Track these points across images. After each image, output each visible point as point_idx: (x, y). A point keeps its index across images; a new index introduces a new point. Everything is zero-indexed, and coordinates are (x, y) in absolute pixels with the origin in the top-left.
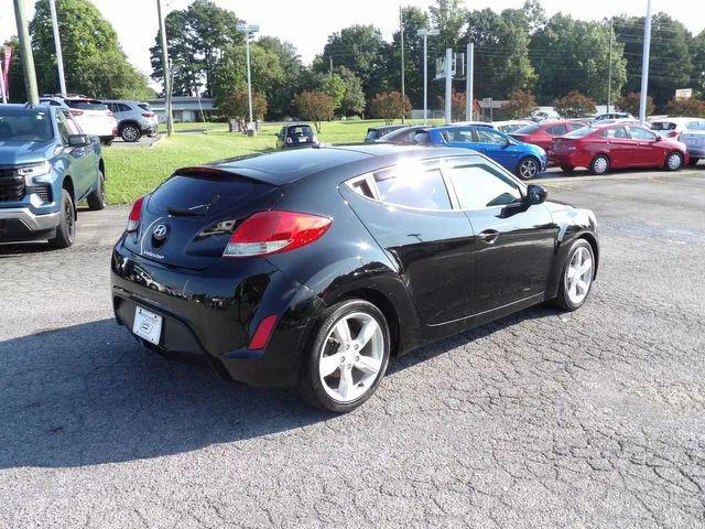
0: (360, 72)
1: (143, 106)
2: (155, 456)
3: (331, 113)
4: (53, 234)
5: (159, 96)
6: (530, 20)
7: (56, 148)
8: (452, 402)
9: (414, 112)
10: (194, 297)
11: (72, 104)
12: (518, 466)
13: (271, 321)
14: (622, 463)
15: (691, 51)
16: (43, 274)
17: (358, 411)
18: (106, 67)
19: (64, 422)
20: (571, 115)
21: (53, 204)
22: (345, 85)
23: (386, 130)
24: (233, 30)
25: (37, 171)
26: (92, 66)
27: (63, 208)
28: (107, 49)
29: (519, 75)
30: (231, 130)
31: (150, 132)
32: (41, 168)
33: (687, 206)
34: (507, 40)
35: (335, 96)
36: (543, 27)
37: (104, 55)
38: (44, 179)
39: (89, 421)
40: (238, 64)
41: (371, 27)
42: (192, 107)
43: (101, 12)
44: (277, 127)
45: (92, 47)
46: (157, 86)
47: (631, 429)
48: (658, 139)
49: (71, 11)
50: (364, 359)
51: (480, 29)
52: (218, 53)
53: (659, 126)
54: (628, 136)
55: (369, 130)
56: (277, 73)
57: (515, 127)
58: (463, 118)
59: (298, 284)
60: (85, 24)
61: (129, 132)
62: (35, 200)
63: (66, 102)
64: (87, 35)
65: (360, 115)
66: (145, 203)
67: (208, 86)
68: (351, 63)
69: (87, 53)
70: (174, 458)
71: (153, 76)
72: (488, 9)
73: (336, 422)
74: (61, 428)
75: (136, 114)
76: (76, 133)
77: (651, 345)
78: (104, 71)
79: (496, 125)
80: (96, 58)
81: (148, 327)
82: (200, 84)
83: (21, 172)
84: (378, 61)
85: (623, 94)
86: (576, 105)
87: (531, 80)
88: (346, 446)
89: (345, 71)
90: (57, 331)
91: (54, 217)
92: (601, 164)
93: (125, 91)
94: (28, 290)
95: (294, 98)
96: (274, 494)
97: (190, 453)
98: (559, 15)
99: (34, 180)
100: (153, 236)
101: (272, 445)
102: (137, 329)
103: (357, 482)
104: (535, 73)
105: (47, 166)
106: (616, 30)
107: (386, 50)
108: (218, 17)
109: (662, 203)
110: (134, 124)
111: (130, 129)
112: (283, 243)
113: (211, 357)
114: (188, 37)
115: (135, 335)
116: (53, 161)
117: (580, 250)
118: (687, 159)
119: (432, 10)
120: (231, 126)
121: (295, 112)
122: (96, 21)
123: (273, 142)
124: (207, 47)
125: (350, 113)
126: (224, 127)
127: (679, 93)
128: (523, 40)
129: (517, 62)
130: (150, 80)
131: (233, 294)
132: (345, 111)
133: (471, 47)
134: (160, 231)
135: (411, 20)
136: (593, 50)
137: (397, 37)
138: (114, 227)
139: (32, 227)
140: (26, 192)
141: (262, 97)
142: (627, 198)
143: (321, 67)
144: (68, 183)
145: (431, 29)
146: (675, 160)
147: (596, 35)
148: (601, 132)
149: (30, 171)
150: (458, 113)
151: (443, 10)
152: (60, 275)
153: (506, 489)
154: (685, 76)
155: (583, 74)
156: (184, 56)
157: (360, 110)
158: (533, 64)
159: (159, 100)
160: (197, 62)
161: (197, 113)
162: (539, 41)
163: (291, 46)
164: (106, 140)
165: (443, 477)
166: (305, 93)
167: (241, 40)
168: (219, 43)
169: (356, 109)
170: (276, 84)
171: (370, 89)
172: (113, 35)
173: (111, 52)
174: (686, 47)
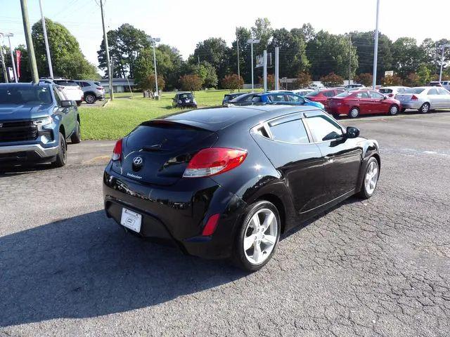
0: (214, 64)
1: (96, 84)
2: (144, 306)
3: (200, 86)
4: (55, 159)
5: (103, 78)
6: (306, 34)
7: (54, 109)
8: (319, 260)
9: (245, 85)
10: (158, 201)
11: (58, 83)
12: (376, 305)
13: (216, 217)
14: (439, 300)
15: (392, 51)
16: (51, 183)
17: (264, 269)
18: (74, 62)
19: (80, 283)
20: (330, 85)
21: (54, 141)
22: (207, 71)
23: (235, 96)
24: (144, 41)
25: (44, 122)
26: (65, 61)
27: (60, 144)
28: (73, 52)
29: (301, 64)
30: (144, 97)
31: (101, 98)
32: (46, 120)
33: (408, 135)
34: (294, 46)
35: (202, 77)
36: (313, 38)
37: (72, 55)
38: (48, 127)
39: (97, 283)
40: (147, 60)
41: (220, 39)
42: (123, 84)
43: (70, 31)
44: (173, 94)
45: (65, 51)
46: (102, 73)
47: (432, 275)
48: (385, 98)
49: (53, 31)
50: (266, 236)
51: (279, 40)
52: (135, 54)
53: (383, 91)
54: (369, 97)
55: (225, 96)
56: (169, 65)
57: (306, 93)
58: (273, 89)
59: (231, 193)
60: (60, 38)
61: (90, 98)
62: (44, 139)
63: (54, 81)
64: (62, 44)
65: (215, 88)
66: (124, 142)
67: (131, 72)
68: (209, 59)
69: (62, 54)
70: (157, 307)
71: (99, 67)
72: (284, 29)
73: (252, 277)
74: (79, 288)
75: (93, 88)
76: (64, 99)
77: (422, 219)
78: (72, 64)
79: (295, 92)
80: (67, 57)
81: (131, 221)
82: (126, 71)
83: (35, 123)
84: (224, 58)
85: (356, 74)
86: (333, 80)
87: (307, 67)
88: (264, 294)
89: (206, 63)
90: (65, 220)
91: (55, 149)
92: (355, 112)
93: (84, 75)
94: (43, 194)
95: (179, 78)
96: (228, 331)
97: (166, 303)
98: (321, 32)
99: (43, 128)
100: (133, 164)
101: (217, 295)
102: (124, 222)
103: (278, 320)
104: (310, 63)
105: (50, 119)
106: (353, 40)
107: (228, 52)
108: (135, 34)
109: (394, 134)
110: (92, 94)
111: (91, 97)
112: (220, 168)
113: (177, 242)
114: (119, 45)
115: (122, 226)
116: (53, 116)
117: (372, 163)
118: (400, 108)
119: (253, 29)
120: (144, 94)
121: (179, 86)
122: (67, 37)
123: (171, 103)
124: (129, 50)
125: (210, 86)
126: (141, 95)
127: (387, 73)
128: (303, 45)
129: (300, 58)
130: (98, 69)
131: (190, 200)
132: (207, 85)
133: (277, 50)
134: (138, 161)
135: (242, 34)
136: (340, 50)
137: (234, 44)
138: (88, 153)
139: (42, 156)
140: (38, 135)
141: (162, 77)
142: (373, 131)
143: (193, 61)
144: (62, 129)
145: (253, 40)
146: (394, 110)
147: (342, 42)
148: (354, 95)
149: (41, 122)
150: (271, 86)
151: (259, 29)
152: (61, 183)
153: (374, 322)
154: (389, 64)
155: (334, 63)
156: (117, 56)
157: (215, 85)
158: (308, 59)
159: (105, 80)
160: (124, 59)
161: (124, 87)
162: (311, 46)
163: (176, 50)
164: (79, 103)
165: (332, 314)
166: (185, 75)
167: (148, 46)
168: (136, 48)
169: (213, 84)
170: (169, 71)
171: (220, 73)
172: (77, 44)
173: (76, 54)
174: (389, 49)
